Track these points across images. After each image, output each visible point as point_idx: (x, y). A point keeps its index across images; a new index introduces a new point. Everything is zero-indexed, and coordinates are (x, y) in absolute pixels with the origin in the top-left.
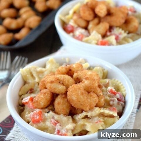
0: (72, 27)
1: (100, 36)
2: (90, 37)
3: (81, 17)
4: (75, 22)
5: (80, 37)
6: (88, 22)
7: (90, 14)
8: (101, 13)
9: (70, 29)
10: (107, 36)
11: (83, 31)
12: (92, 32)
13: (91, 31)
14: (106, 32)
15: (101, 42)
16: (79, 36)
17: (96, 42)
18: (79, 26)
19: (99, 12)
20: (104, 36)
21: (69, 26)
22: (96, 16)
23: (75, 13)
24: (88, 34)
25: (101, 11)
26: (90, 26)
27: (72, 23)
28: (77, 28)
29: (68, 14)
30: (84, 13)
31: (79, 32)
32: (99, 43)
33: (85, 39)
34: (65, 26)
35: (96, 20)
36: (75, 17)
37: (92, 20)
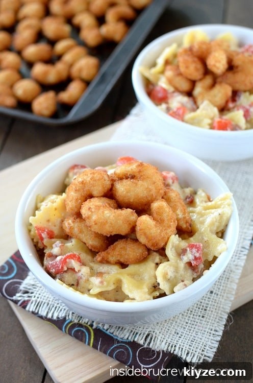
0: (165, 91)
1: (215, 111)
2: (198, 112)
3: (180, 74)
4: (170, 82)
5: (181, 112)
6: (193, 83)
7: (197, 70)
8: (218, 68)
9: (160, 95)
10: (229, 110)
11: (185, 99)
12: (202, 102)
13: (199, 101)
14: (227, 102)
15: (219, 122)
16: (178, 109)
17: (209, 121)
18: (177, 90)
19: (215, 66)
20: (223, 110)
21: (158, 88)
22: (207, 72)
23: (167, 63)
24: (195, 107)
25: (218, 65)
26: (198, 91)
27: (163, 83)
28: (174, 92)
29: (154, 65)
30: (187, 67)
31: (178, 101)
32: (216, 124)
33: (189, 116)
34: (151, 87)
35: (208, 80)
36: (169, 73)
37: (201, 80)
